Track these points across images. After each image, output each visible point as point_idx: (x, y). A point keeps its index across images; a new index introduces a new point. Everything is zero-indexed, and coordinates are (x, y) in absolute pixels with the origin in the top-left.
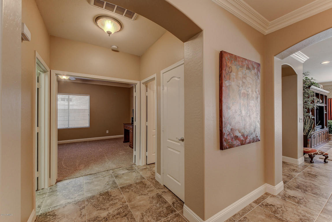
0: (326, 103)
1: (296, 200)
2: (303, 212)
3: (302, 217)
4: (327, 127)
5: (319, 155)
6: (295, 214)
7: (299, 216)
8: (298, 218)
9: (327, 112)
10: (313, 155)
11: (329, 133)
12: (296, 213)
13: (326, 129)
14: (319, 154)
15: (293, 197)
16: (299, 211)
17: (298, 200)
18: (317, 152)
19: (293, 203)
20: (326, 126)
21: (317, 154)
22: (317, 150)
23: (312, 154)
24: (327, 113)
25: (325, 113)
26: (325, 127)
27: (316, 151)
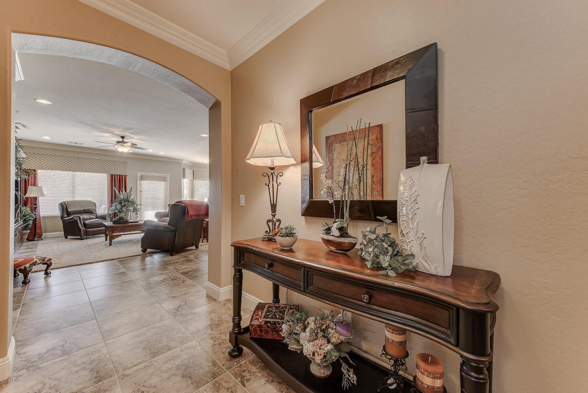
1: (58, 352)
2: (84, 359)
3: (91, 366)
5: (38, 264)
6: (76, 372)
7: (84, 369)
8: (86, 372)
10: (29, 267)
11: (24, 230)
12: (77, 369)
14: (39, 262)
15: (48, 351)
16: (78, 363)
17: (61, 349)
18: (35, 261)
19: (57, 360)
21: (35, 264)
22: (34, 257)
23: (27, 266)
27: (34, 259)
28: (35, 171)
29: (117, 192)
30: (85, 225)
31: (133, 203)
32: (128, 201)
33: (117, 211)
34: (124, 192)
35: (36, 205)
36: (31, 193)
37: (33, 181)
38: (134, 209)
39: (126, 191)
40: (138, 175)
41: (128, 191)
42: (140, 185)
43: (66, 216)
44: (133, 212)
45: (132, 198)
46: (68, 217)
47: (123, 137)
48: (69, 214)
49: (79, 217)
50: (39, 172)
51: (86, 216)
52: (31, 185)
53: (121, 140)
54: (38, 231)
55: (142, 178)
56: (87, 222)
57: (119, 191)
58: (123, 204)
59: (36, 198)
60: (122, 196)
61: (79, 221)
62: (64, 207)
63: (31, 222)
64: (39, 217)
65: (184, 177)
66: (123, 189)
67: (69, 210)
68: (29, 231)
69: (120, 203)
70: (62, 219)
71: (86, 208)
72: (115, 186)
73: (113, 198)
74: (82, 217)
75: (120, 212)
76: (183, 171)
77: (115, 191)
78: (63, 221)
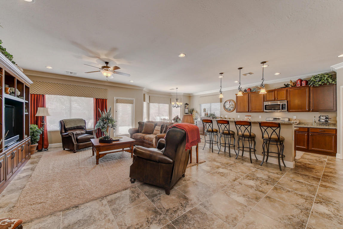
0: (27, 99)
4: (28, 136)
9: (28, 112)
11: (32, 144)
13: (27, 139)
20: (27, 134)
24: (28, 115)
25: (25, 113)
26: (25, 136)
28: (43, 96)
29: (100, 112)
30: (77, 140)
31: (112, 121)
32: (108, 119)
33: (100, 127)
34: (105, 112)
35: (43, 122)
36: (40, 113)
37: (42, 104)
38: (113, 125)
39: (106, 111)
40: (114, 99)
41: (108, 112)
42: (116, 106)
43: (64, 132)
44: (112, 127)
45: (111, 116)
46: (65, 132)
47: (107, 63)
48: (66, 130)
49: (73, 133)
50: (47, 96)
51: (78, 132)
52: (41, 107)
53: (106, 65)
54: (45, 143)
55: (117, 101)
56: (79, 137)
57: (102, 112)
58: (105, 122)
59: (43, 117)
60: (104, 115)
61: (72, 136)
62: (63, 124)
63: (39, 137)
64: (46, 132)
65: (144, 101)
66: (105, 110)
67: (66, 127)
68: (37, 144)
69: (103, 121)
70: (61, 134)
71: (79, 125)
72: (99, 108)
73: (97, 116)
74: (75, 132)
75: (103, 128)
76: (144, 96)
77: (99, 111)
78: (62, 136)
